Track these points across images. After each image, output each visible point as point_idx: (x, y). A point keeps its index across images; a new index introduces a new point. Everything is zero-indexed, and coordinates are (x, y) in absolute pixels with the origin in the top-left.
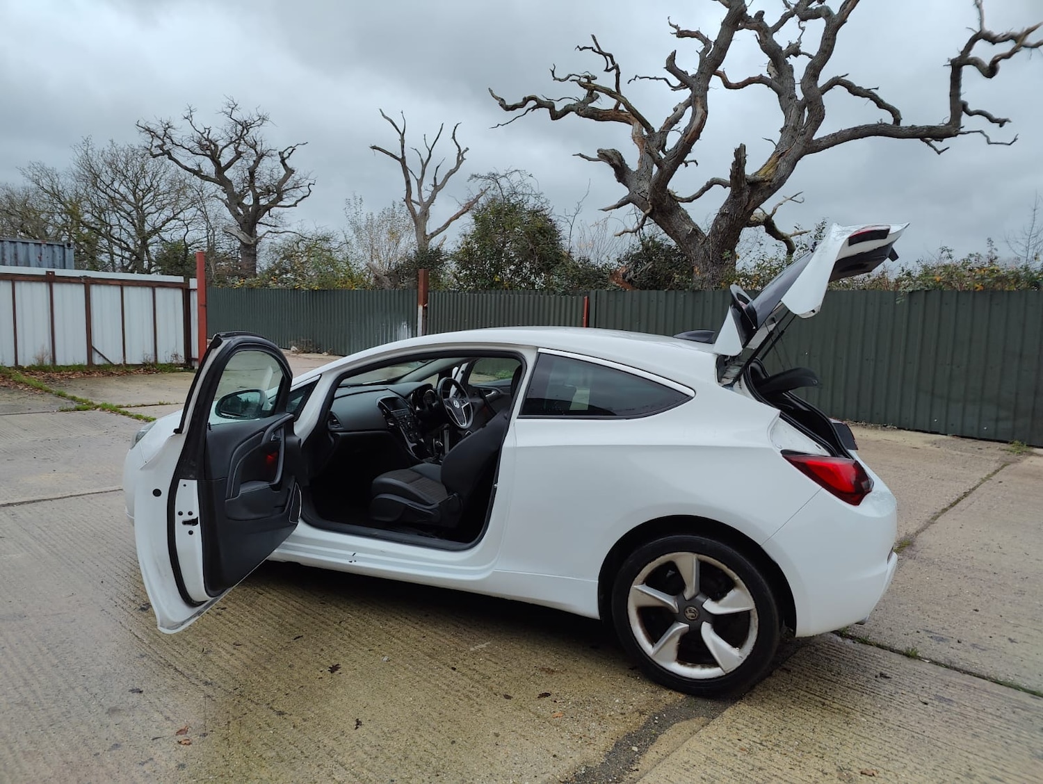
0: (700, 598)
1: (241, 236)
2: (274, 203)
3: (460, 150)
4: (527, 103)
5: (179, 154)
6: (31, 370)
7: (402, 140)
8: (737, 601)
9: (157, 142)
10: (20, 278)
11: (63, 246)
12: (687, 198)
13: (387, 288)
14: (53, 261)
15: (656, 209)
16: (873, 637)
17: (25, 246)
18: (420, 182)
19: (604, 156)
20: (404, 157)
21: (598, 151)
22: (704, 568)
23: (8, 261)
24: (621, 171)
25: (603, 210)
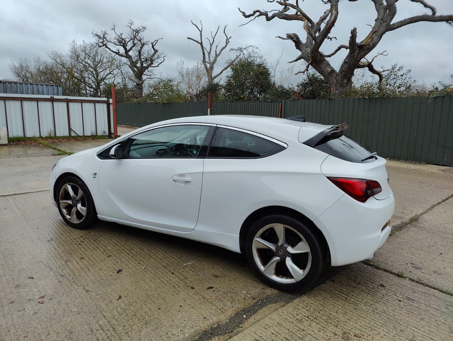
0: (285, 245)
1: (136, 80)
2: (149, 66)
3: (227, 38)
4: (255, 14)
5: (110, 45)
6: (46, 138)
7: (201, 35)
8: (302, 248)
9: (101, 40)
10: (41, 100)
11: (57, 86)
12: (328, 55)
13: (195, 101)
14: (53, 92)
15: (313, 61)
16: (382, 266)
17: (42, 86)
18: (209, 53)
19: (290, 37)
20: (202, 42)
21: (287, 35)
22: (287, 231)
23: (35, 93)
24: (298, 44)
25: (289, 63)
